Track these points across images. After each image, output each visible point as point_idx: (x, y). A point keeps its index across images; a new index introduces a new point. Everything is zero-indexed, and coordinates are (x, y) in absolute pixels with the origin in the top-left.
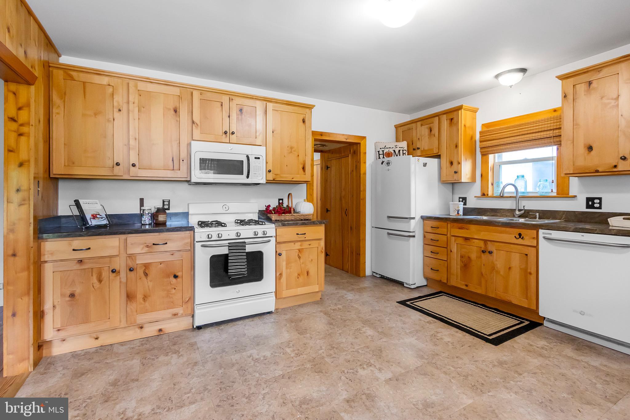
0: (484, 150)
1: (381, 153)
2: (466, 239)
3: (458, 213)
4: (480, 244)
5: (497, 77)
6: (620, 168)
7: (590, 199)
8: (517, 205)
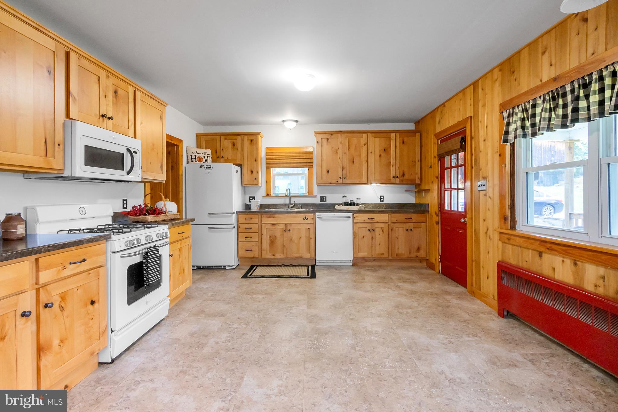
0: (268, 165)
1: (193, 157)
2: (273, 224)
3: (258, 208)
4: (283, 226)
5: (283, 121)
6: (339, 182)
7: (322, 197)
8: (290, 201)
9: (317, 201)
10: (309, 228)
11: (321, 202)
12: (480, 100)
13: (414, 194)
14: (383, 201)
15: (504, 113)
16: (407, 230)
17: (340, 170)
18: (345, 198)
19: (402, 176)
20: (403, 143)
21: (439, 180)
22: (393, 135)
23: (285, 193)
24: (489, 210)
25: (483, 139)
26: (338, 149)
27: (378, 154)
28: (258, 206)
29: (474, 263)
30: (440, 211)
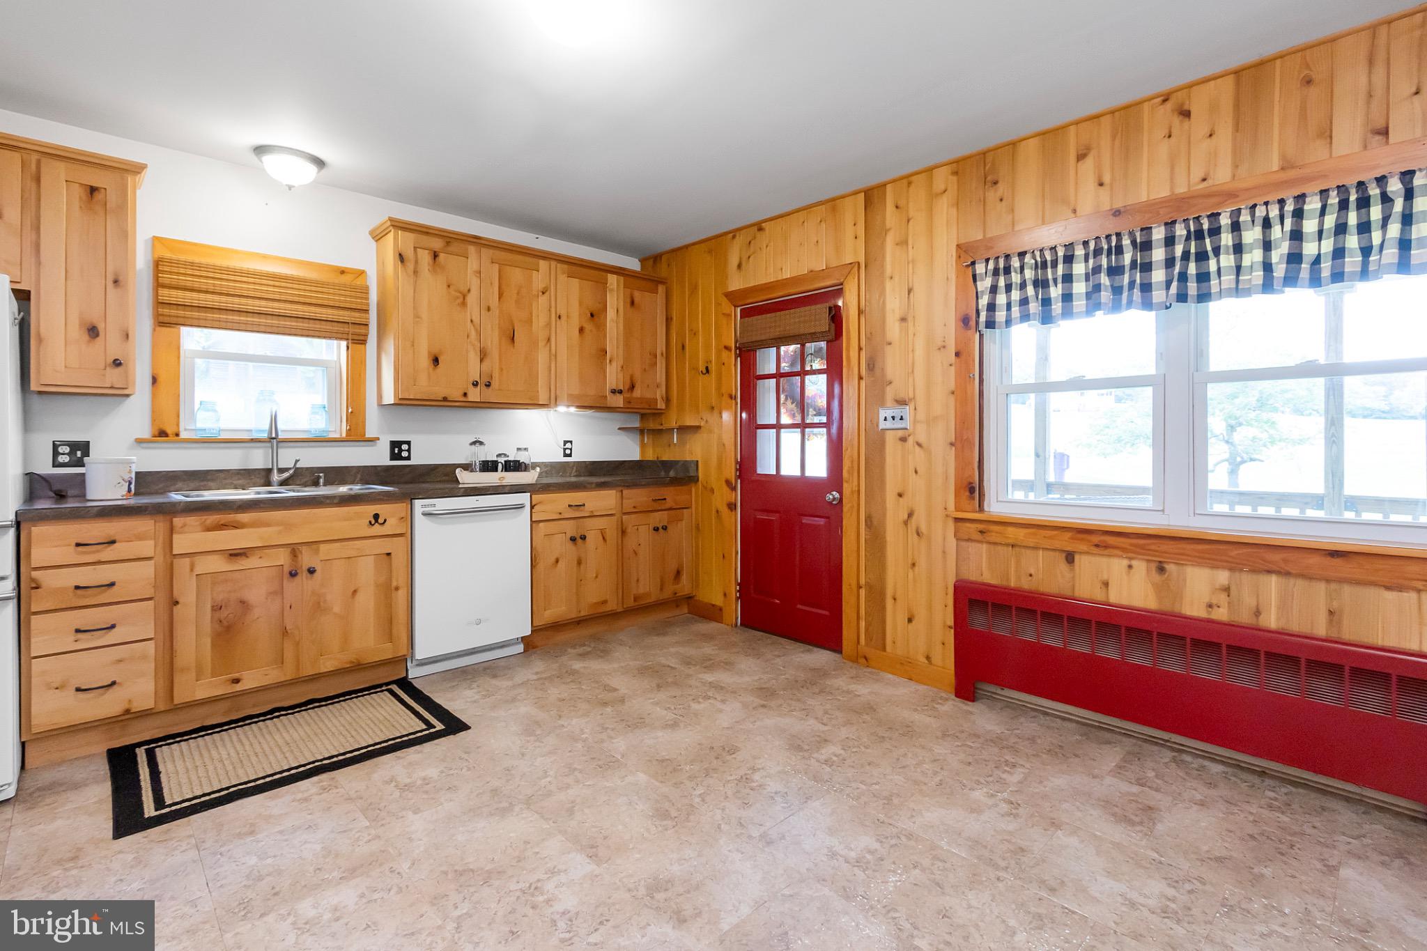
0: (165, 311)
2: (237, 554)
3: (129, 490)
4: (282, 558)
5: (260, 150)
6: (471, 398)
7: (395, 445)
8: (275, 457)
9: (379, 456)
10: (389, 554)
11: (391, 460)
12: (890, 229)
13: (637, 437)
14: (570, 455)
15: (977, 265)
16: (656, 529)
17: (474, 358)
18: (477, 448)
19: (628, 390)
20: (632, 303)
21: (736, 404)
22: (612, 279)
23: (267, 427)
24: (916, 472)
25: (898, 316)
26: (469, 291)
27: (575, 323)
28: (130, 483)
29: (863, 592)
30: (740, 477)
